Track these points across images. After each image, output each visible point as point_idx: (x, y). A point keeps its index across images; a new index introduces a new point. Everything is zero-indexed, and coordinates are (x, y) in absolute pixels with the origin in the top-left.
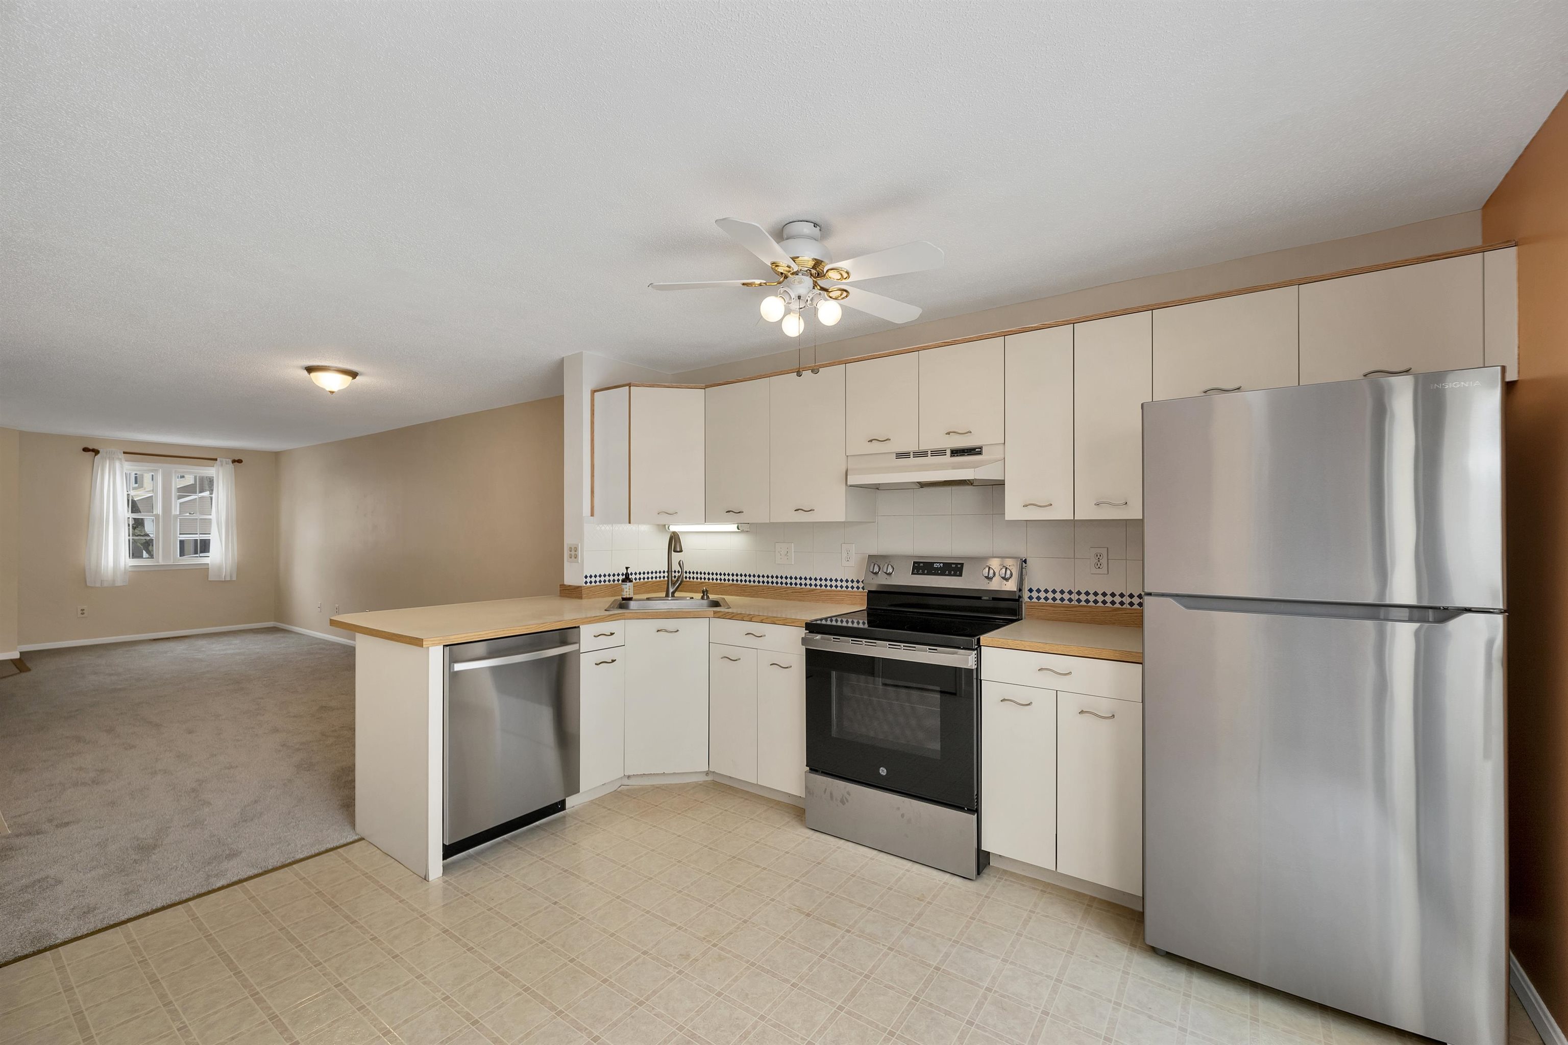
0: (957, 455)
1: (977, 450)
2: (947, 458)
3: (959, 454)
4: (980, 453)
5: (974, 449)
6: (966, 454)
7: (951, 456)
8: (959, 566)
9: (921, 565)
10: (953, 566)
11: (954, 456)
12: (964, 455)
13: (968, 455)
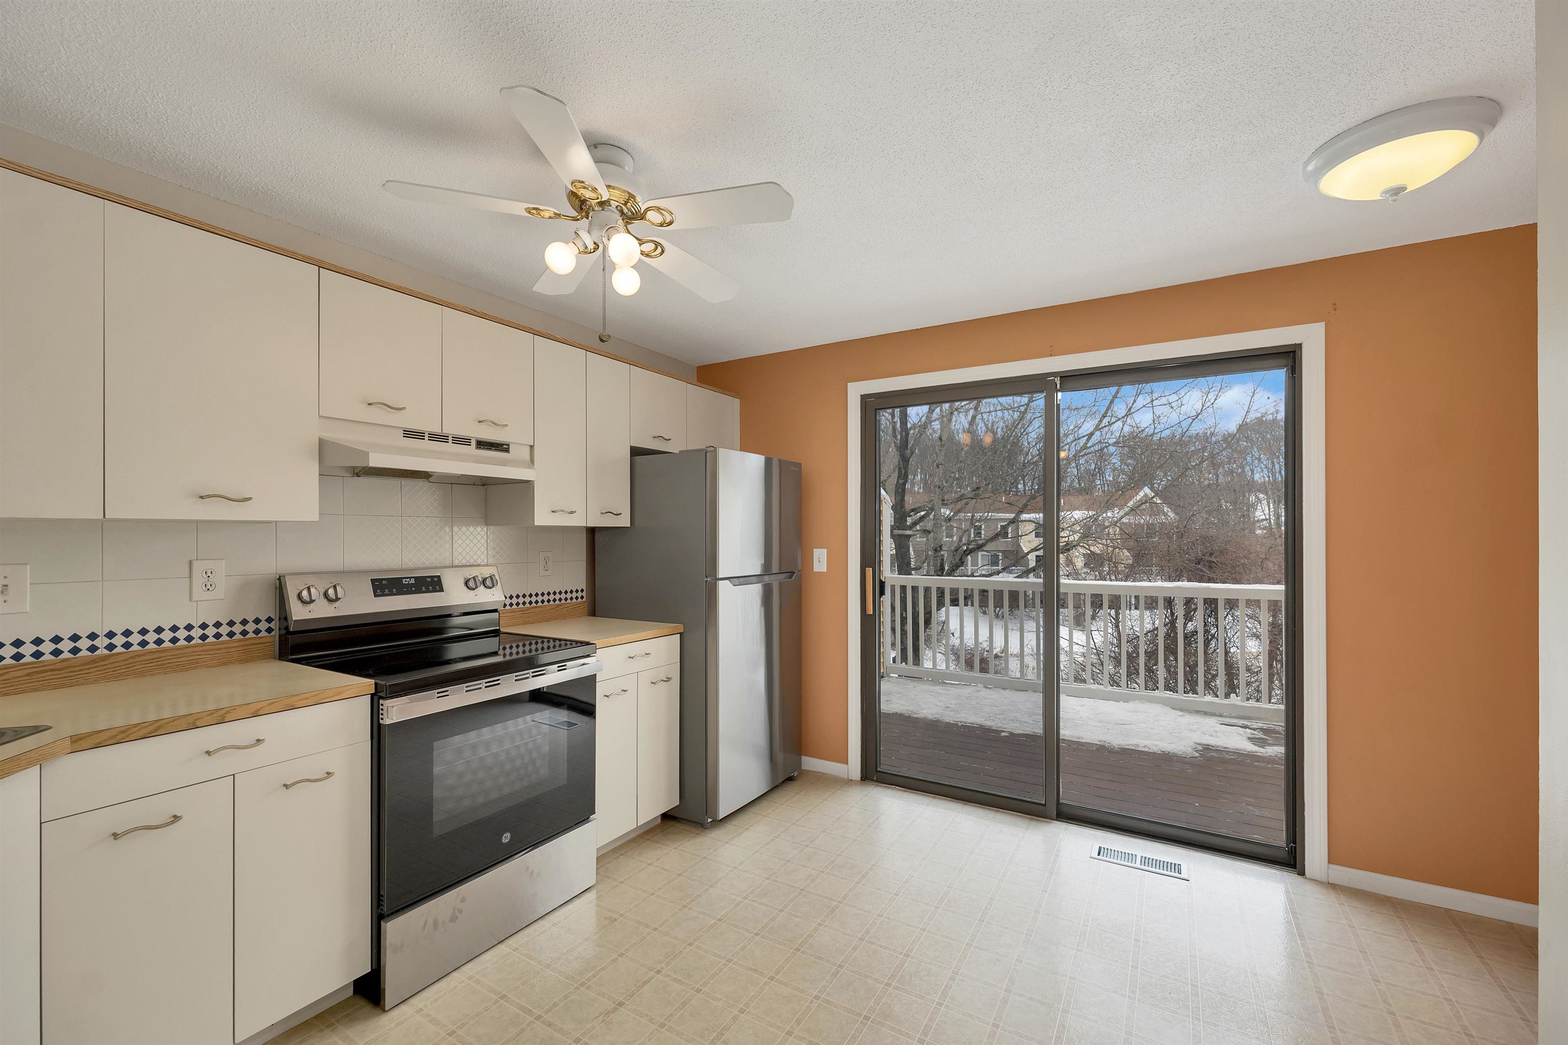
0: (484, 448)
1: (504, 446)
2: (472, 449)
3: (486, 447)
4: (507, 450)
5: (502, 445)
6: (493, 449)
7: (477, 448)
8: (436, 579)
9: (384, 582)
10: (429, 580)
11: (480, 448)
12: (491, 449)
13: (495, 449)
